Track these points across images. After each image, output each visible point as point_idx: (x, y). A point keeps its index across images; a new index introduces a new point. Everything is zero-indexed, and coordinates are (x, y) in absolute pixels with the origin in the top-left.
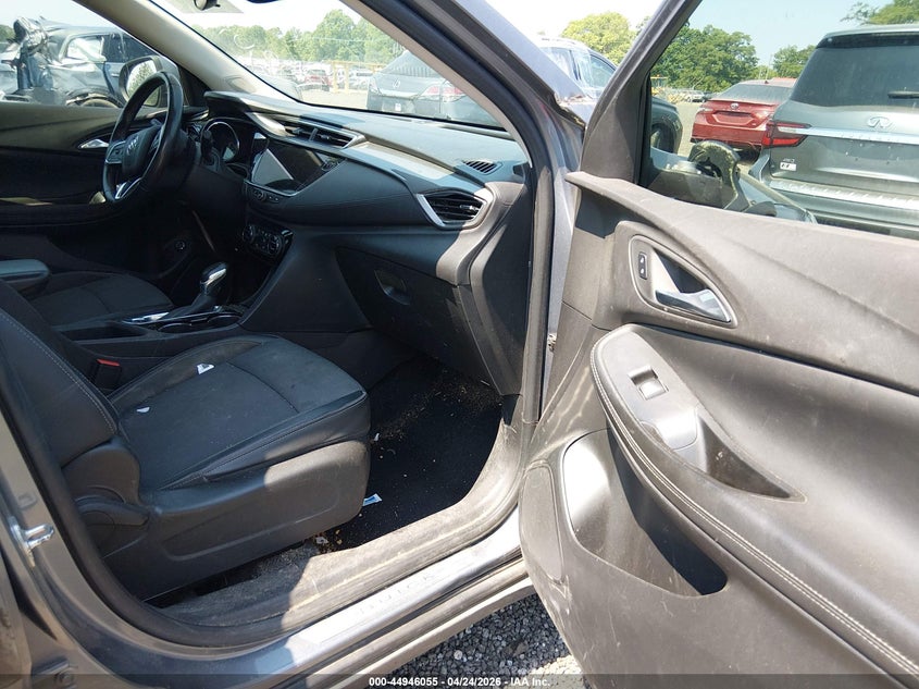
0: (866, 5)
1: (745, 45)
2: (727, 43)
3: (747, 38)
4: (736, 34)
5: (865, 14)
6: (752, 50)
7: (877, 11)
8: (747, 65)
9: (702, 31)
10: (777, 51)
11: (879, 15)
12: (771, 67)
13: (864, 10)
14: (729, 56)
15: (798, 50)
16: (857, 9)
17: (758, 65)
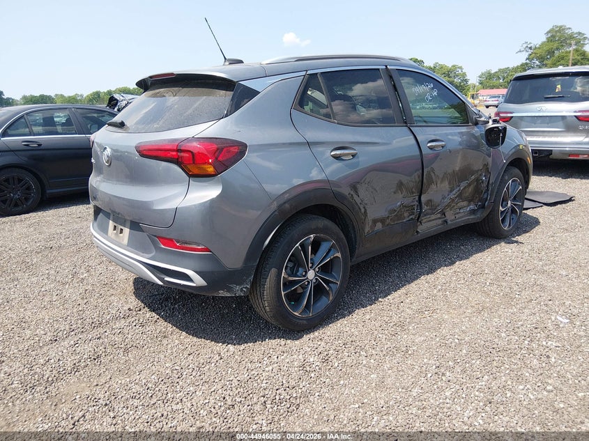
0: (530, 43)
1: (460, 72)
2: (448, 72)
3: (461, 68)
4: (454, 66)
5: (530, 48)
6: (464, 75)
7: (538, 46)
8: (462, 84)
9: (432, 66)
10: (480, 74)
11: (539, 48)
12: (478, 84)
13: (529, 46)
14: (451, 79)
15: (493, 72)
16: (525, 46)
17: (469, 83)
